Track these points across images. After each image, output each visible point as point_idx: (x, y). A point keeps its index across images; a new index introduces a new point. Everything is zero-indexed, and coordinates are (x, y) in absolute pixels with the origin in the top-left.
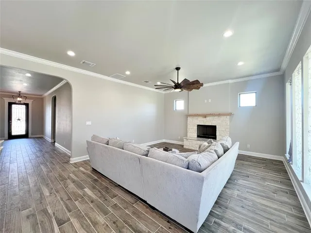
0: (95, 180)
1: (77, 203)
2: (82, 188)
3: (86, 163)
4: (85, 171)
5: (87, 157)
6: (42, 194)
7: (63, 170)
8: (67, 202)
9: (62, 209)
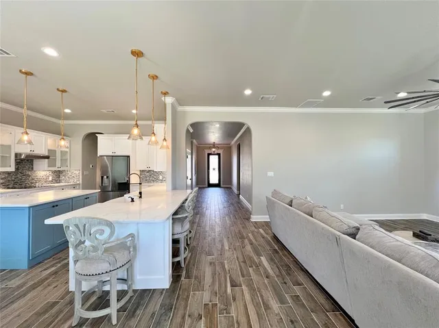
0: (275, 250)
1: (250, 269)
2: (259, 255)
3: (267, 225)
4: (265, 235)
5: (267, 218)
6: (223, 245)
7: (243, 227)
8: (242, 264)
9: (236, 270)
